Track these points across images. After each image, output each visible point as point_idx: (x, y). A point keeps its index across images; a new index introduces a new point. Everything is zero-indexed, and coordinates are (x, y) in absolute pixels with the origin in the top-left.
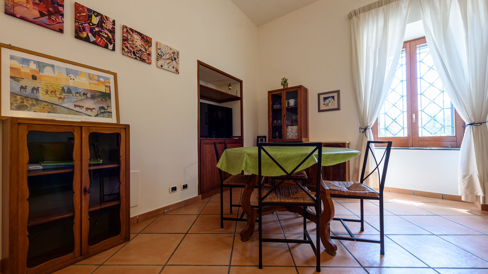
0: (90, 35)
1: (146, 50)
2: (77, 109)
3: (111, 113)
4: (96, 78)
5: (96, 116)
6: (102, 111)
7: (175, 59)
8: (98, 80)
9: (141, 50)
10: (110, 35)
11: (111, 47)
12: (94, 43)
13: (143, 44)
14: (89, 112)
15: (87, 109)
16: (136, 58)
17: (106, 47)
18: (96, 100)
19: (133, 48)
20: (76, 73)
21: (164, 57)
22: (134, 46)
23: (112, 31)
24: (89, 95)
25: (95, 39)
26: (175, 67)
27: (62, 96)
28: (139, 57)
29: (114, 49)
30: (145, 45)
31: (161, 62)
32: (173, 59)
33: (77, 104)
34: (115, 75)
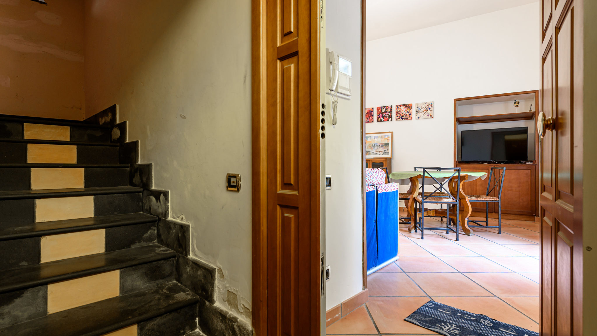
0: (382, 118)
1: (408, 113)
2: (377, 152)
3: (389, 152)
4: (384, 137)
5: (383, 154)
6: (385, 152)
7: (429, 109)
8: (385, 138)
9: (405, 114)
10: (390, 114)
11: (390, 120)
12: (384, 121)
13: (406, 110)
14: (380, 153)
15: (380, 152)
16: (402, 120)
17: (388, 120)
18: (383, 147)
19: (400, 115)
20: (377, 137)
21: (420, 112)
22: (401, 114)
23: (391, 112)
24: (381, 146)
25: (383, 119)
26: (430, 114)
27: (372, 148)
28: (404, 119)
29: (391, 120)
30: (407, 110)
31: (419, 115)
32: (428, 109)
33: (376, 150)
34: (392, 133)
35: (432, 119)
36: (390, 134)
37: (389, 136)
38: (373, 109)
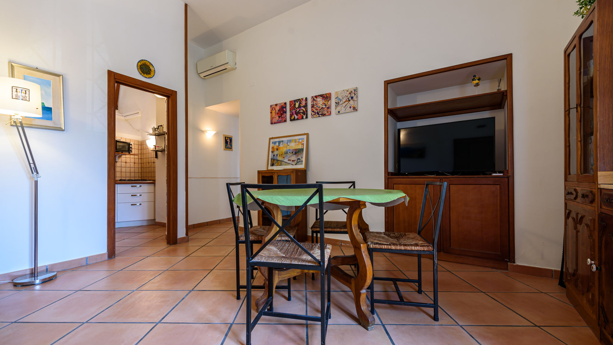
0: (295, 115)
1: (326, 106)
2: (289, 162)
3: (302, 161)
4: (298, 141)
5: (296, 165)
6: (299, 161)
7: (352, 98)
8: (299, 142)
9: (322, 108)
10: (304, 109)
11: (305, 117)
12: (298, 119)
13: (324, 102)
14: (293, 163)
15: (293, 161)
16: (319, 116)
17: (302, 118)
18: (296, 155)
19: (317, 110)
20: (290, 141)
21: (341, 103)
22: (318, 108)
23: (306, 106)
24: (294, 153)
25: (297, 117)
26: (352, 105)
27: (284, 156)
28: (321, 114)
29: (307, 117)
30: (325, 103)
31: (339, 109)
32: (350, 99)
33: (289, 159)
34: (307, 135)
35: (355, 113)
36: (305, 137)
37: (303, 139)
38: (285, 104)
